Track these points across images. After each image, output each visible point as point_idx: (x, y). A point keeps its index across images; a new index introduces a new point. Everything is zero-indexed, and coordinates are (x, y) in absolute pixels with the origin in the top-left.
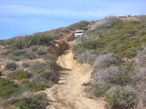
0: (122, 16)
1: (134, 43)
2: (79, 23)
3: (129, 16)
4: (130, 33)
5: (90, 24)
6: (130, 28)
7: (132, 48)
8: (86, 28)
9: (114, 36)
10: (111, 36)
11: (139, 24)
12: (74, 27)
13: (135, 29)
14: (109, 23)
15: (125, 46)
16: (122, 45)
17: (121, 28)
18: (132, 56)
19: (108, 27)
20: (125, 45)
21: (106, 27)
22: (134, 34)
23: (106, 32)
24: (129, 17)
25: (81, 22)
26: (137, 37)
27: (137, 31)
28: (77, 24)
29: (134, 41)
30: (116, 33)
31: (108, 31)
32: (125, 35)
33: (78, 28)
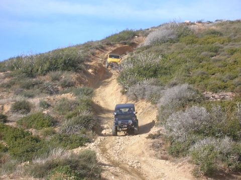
0: (188, 21)
1: (219, 67)
2: (120, 33)
3: (200, 22)
4: (210, 50)
5: (138, 36)
6: (208, 43)
7: (218, 75)
8: (132, 41)
9: (184, 56)
10: (179, 56)
11: (221, 35)
12: (113, 41)
13: (217, 44)
14: (172, 34)
15: (206, 72)
16: (200, 70)
17: (193, 42)
18: (219, 88)
19: (172, 41)
20: (204, 70)
21: (167, 41)
22: (216, 51)
23: (170, 49)
24: (200, 24)
25: (124, 32)
26: (223, 58)
27: (222, 48)
28: (116, 35)
29: (220, 64)
30: (187, 51)
31: (173, 47)
32: (203, 53)
33: (119, 41)
